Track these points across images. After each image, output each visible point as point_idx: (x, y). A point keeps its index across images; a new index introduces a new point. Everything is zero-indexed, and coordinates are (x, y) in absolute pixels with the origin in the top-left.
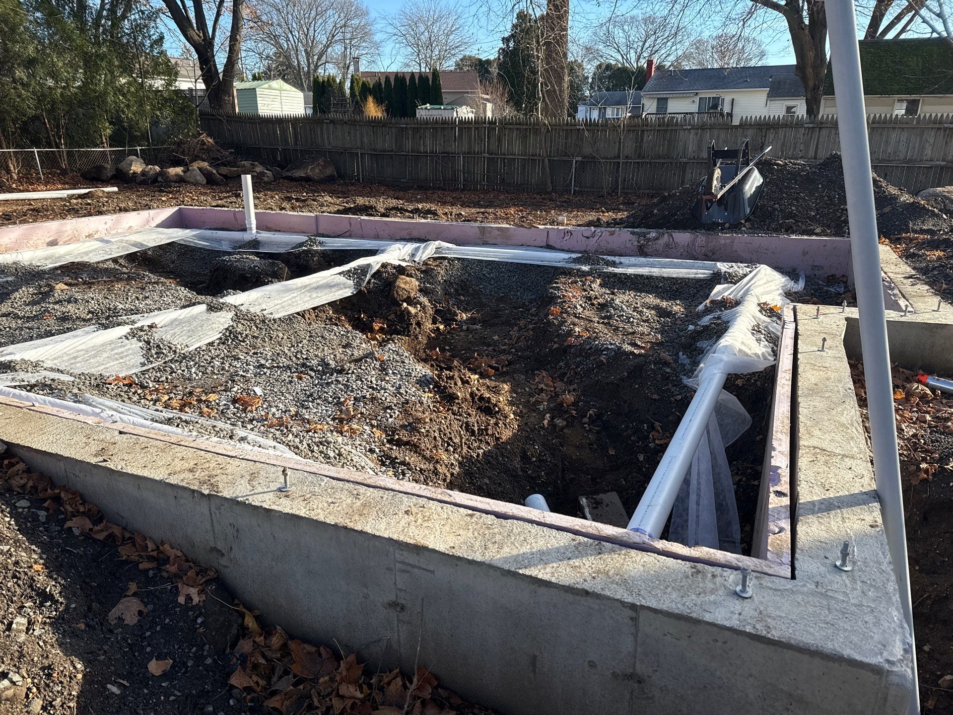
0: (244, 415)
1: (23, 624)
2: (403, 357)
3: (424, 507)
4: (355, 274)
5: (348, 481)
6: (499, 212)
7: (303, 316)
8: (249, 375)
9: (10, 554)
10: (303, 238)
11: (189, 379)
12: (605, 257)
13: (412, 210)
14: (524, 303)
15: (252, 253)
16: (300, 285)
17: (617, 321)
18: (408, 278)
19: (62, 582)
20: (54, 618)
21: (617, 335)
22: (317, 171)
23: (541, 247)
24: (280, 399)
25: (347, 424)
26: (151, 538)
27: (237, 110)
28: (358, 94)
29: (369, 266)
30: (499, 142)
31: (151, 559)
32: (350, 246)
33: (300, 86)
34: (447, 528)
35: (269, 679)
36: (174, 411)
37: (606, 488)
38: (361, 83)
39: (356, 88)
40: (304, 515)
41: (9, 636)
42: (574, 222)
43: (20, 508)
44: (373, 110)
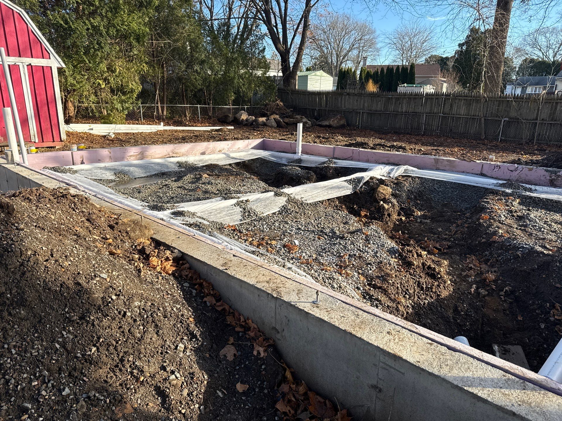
0: (289, 255)
1: (182, 348)
2: (380, 234)
3: (399, 332)
4: (354, 182)
5: (352, 306)
6: (447, 150)
7: (322, 203)
8: (292, 233)
9: (180, 310)
10: (325, 159)
11: (263, 231)
12: (524, 185)
13: (390, 146)
14: (461, 210)
15: (297, 166)
16: (322, 186)
17: (531, 229)
18: (385, 187)
19: (201, 330)
20: (196, 348)
21: (531, 239)
22: (336, 121)
23: (477, 174)
24: (308, 249)
25: (344, 269)
26: (243, 315)
27: (297, 88)
28: (363, 78)
29: (363, 177)
30: (451, 107)
31: (242, 326)
32: (351, 166)
33: (331, 74)
34: (415, 348)
35: (296, 411)
36: (254, 247)
37: (514, 342)
38: (366, 72)
39: (363, 75)
40: (327, 320)
41: (176, 352)
42: (500, 160)
43: (185, 286)
44: (371, 87)
